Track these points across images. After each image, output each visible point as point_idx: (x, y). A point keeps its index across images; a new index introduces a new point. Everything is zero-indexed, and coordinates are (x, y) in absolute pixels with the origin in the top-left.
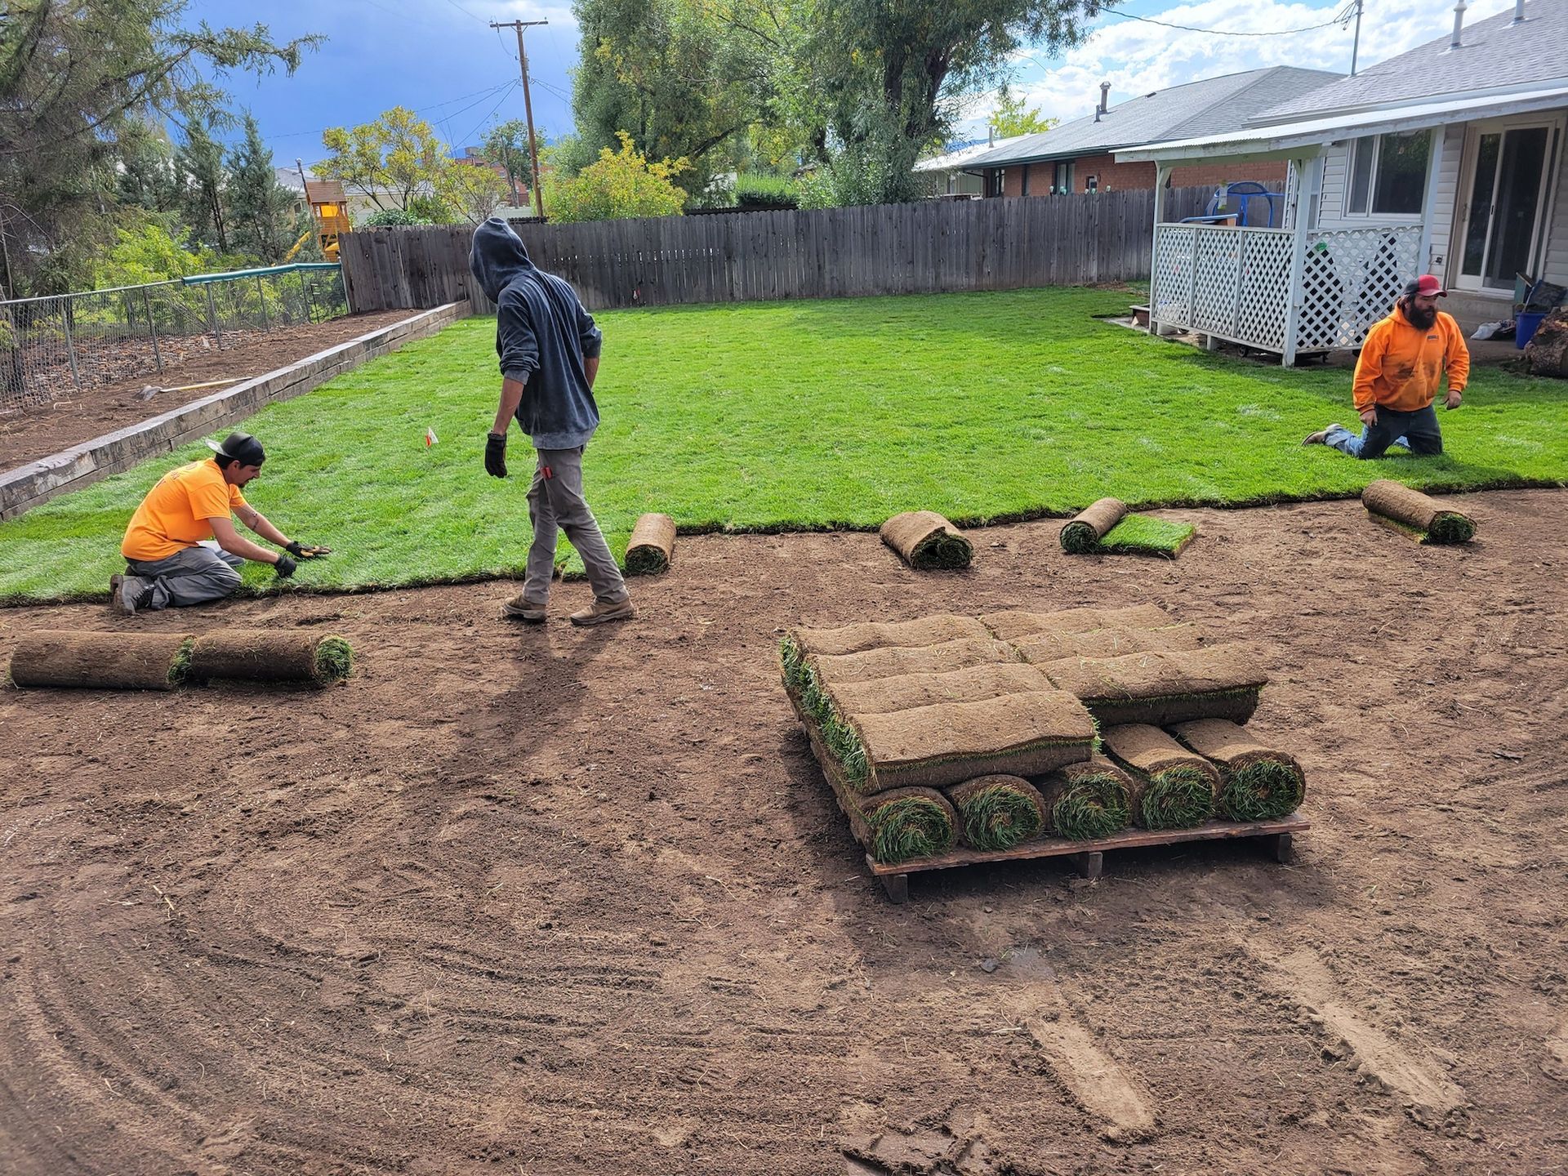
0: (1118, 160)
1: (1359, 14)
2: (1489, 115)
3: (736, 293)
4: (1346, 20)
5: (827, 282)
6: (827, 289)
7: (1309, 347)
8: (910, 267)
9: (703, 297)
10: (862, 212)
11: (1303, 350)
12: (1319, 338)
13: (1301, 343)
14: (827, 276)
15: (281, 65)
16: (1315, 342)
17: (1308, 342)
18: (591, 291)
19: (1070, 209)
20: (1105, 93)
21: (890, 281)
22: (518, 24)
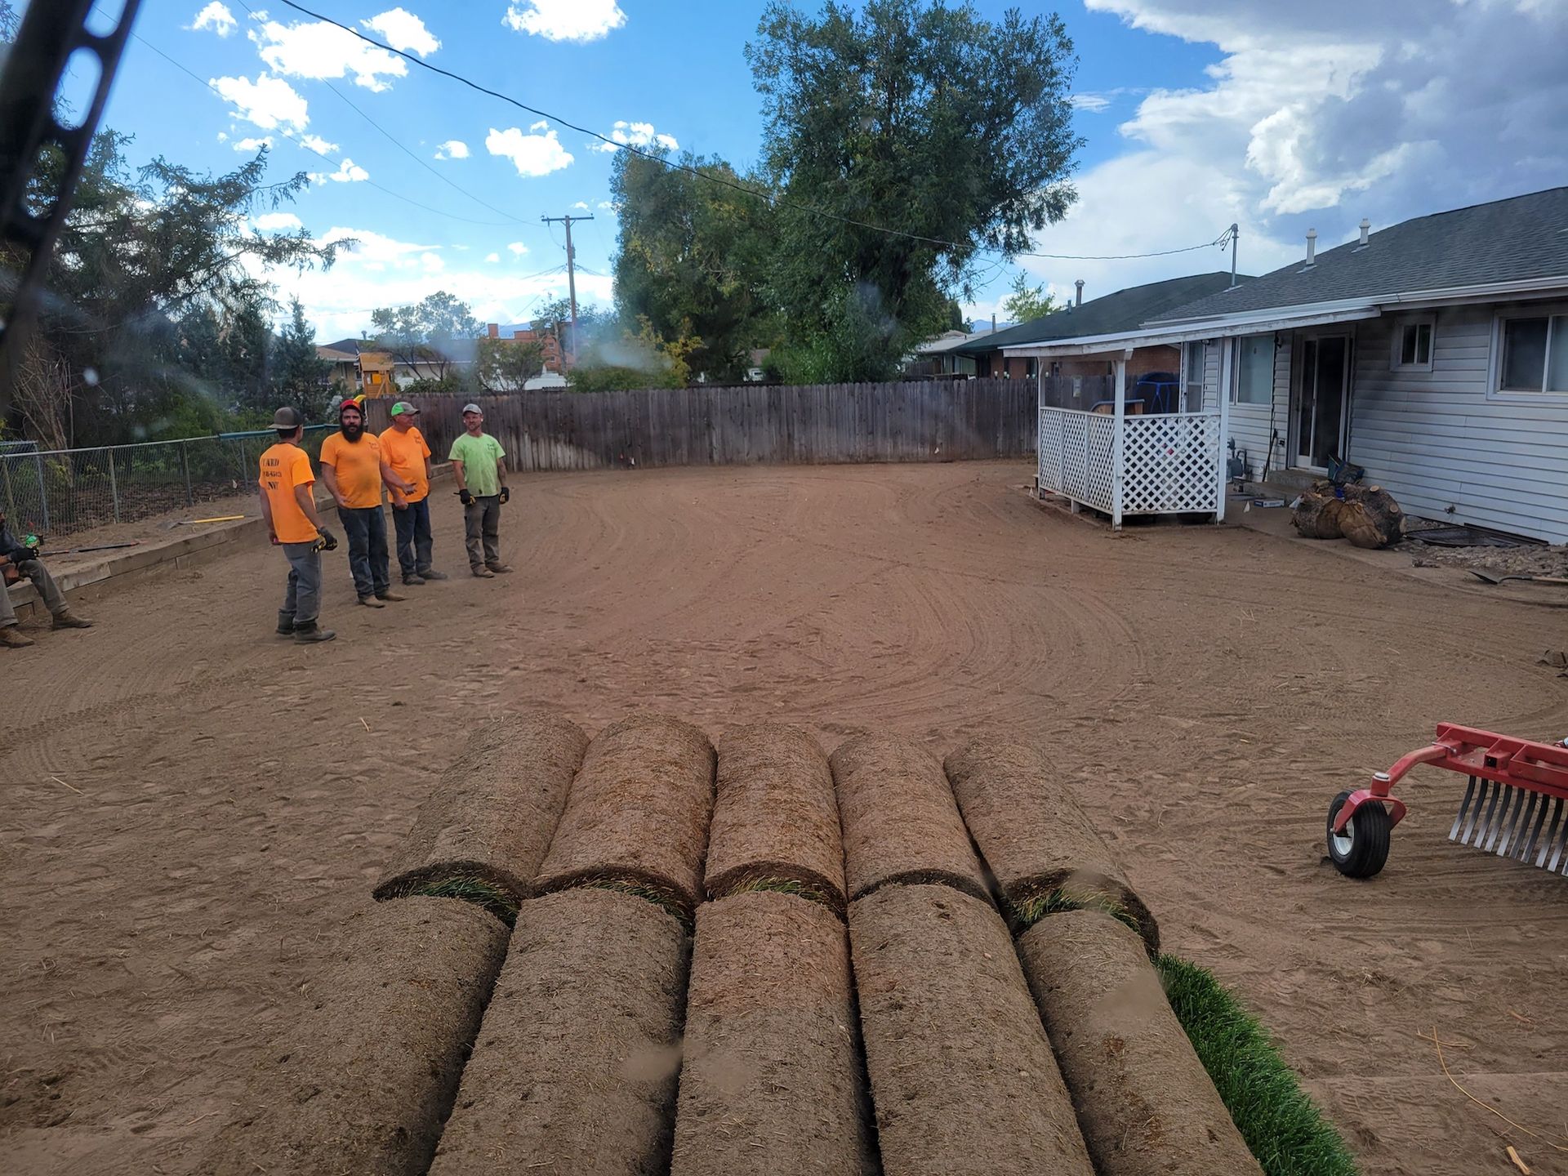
0: (1006, 354)
1: (1235, 238)
2: (1262, 329)
3: (716, 457)
4: (1223, 243)
5: (797, 448)
6: (796, 454)
7: (1133, 509)
8: (870, 436)
9: (685, 459)
10: (828, 390)
11: (1128, 512)
12: (1142, 503)
13: (1127, 507)
14: (796, 444)
15: (318, 261)
16: (1139, 506)
17: (1133, 506)
18: (585, 452)
19: (1013, 391)
20: (1079, 289)
21: (852, 449)
22: (568, 219)
